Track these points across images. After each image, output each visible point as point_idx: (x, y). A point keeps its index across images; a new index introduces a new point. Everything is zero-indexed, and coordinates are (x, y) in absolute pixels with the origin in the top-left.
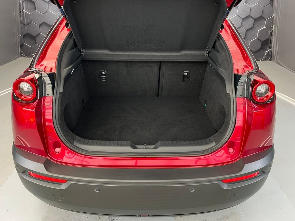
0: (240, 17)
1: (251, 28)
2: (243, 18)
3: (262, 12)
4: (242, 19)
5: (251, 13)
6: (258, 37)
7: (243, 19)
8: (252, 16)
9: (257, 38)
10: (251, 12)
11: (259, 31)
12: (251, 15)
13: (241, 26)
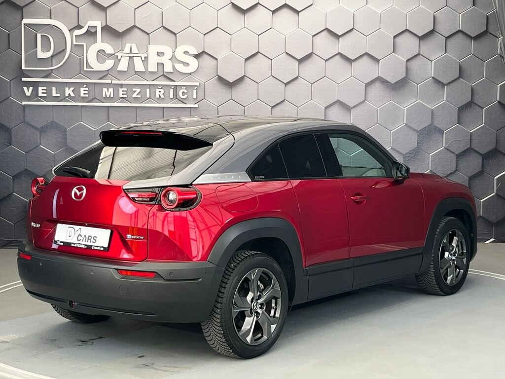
0: (451, 151)
1: (478, 173)
2: (457, 153)
3: (497, 142)
4: (457, 155)
5: (473, 143)
6: (497, 190)
7: (459, 156)
8: (476, 149)
9: (496, 194)
10: (472, 141)
11: (496, 178)
12: (473, 147)
13: (456, 170)
